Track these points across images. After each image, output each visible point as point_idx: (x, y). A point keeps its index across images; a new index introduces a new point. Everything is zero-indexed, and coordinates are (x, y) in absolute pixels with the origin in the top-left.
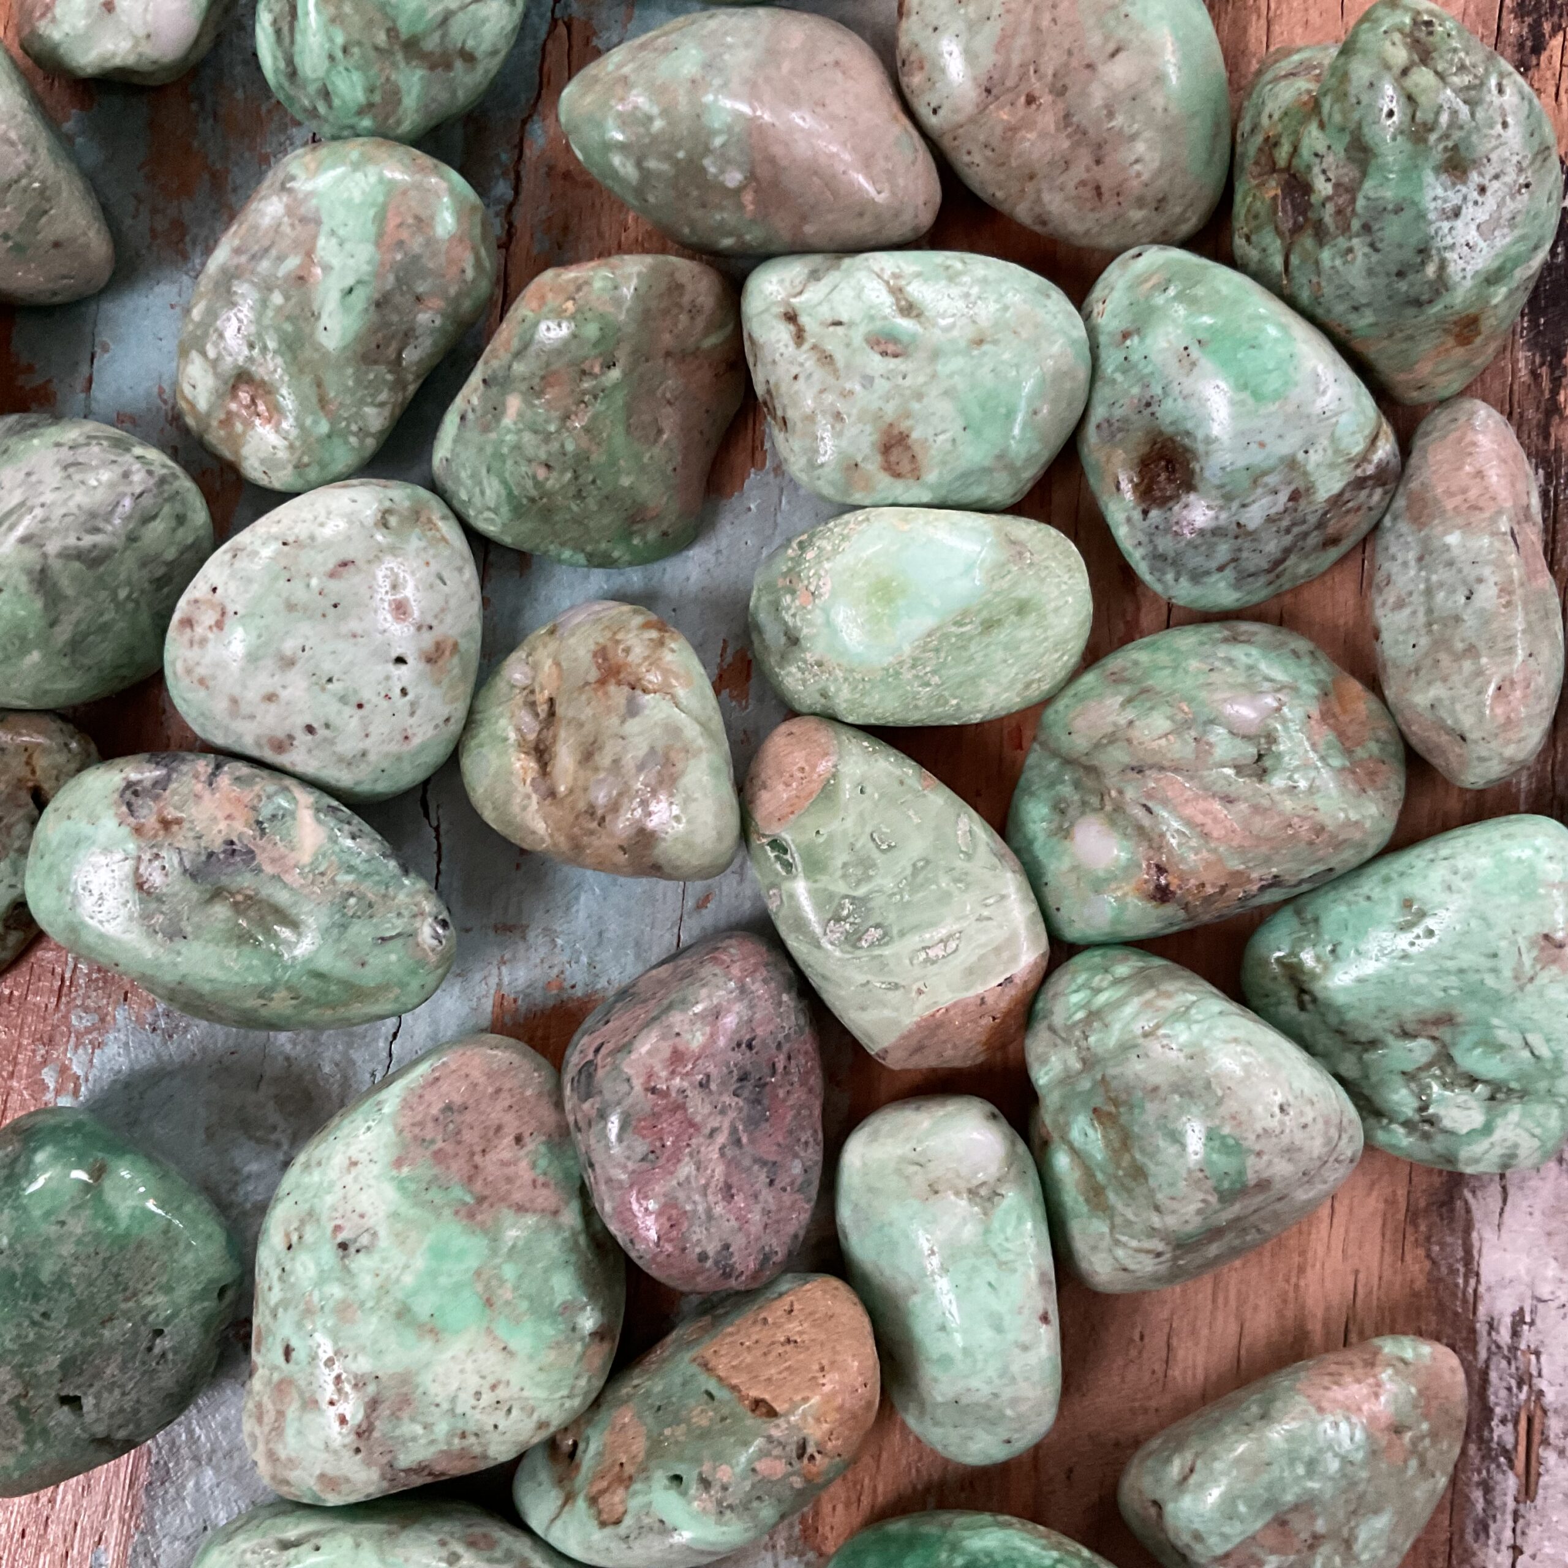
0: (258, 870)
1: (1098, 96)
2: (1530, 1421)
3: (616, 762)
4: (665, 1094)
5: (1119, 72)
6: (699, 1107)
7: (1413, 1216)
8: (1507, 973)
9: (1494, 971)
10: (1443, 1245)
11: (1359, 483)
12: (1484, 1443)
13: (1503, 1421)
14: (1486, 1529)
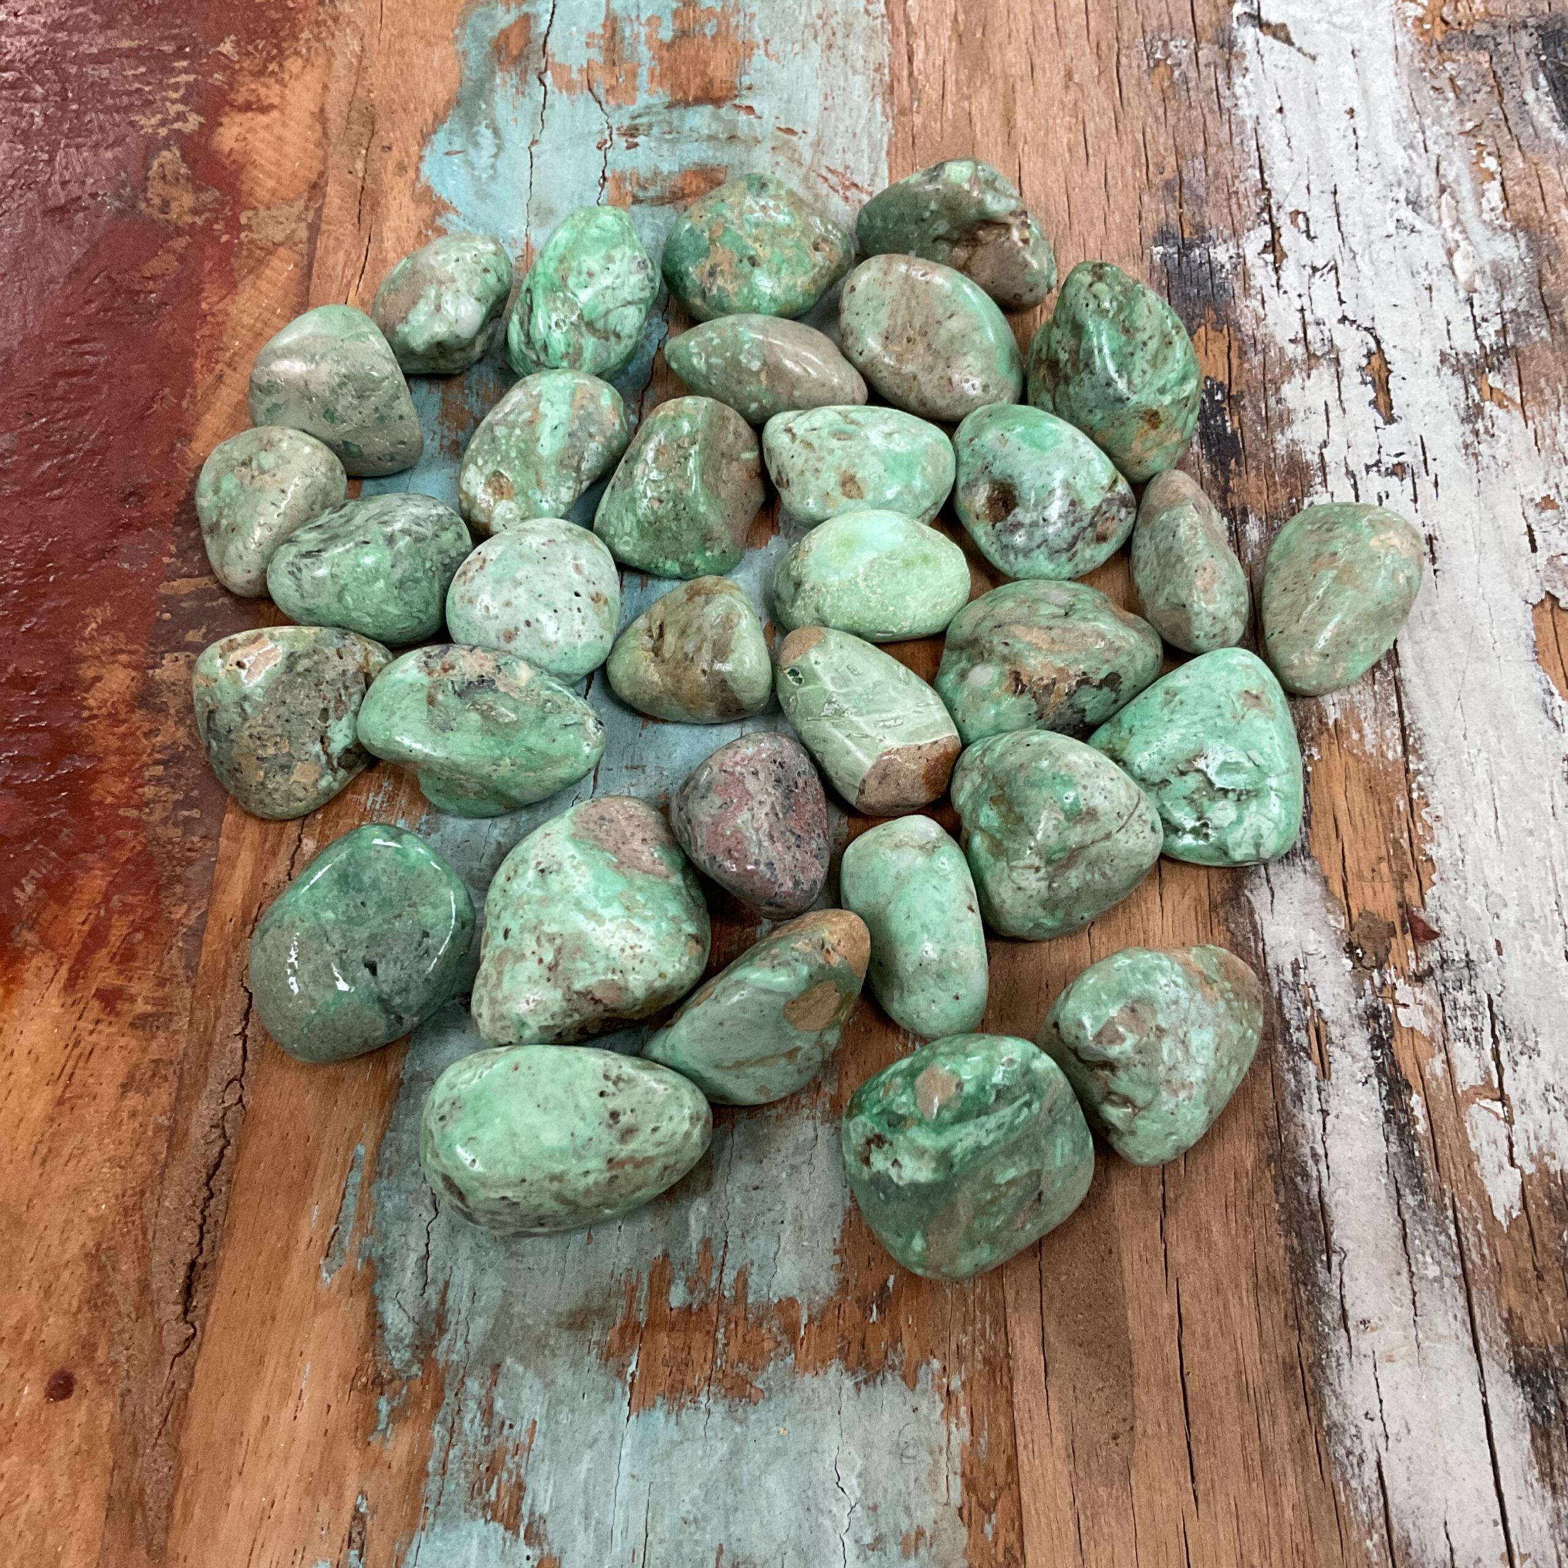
0: (496, 691)
1: (944, 334)
2: (1317, 1031)
3: (699, 629)
4: (732, 774)
5: (955, 325)
6: (751, 784)
7: (1213, 907)
8: (1228, 715)
9: (1221, 715)
10: (1237, 923)
11: (1109, 501)
12: (1288, 1044)
13: (1298, 1029)
14: (1300, 1099)
